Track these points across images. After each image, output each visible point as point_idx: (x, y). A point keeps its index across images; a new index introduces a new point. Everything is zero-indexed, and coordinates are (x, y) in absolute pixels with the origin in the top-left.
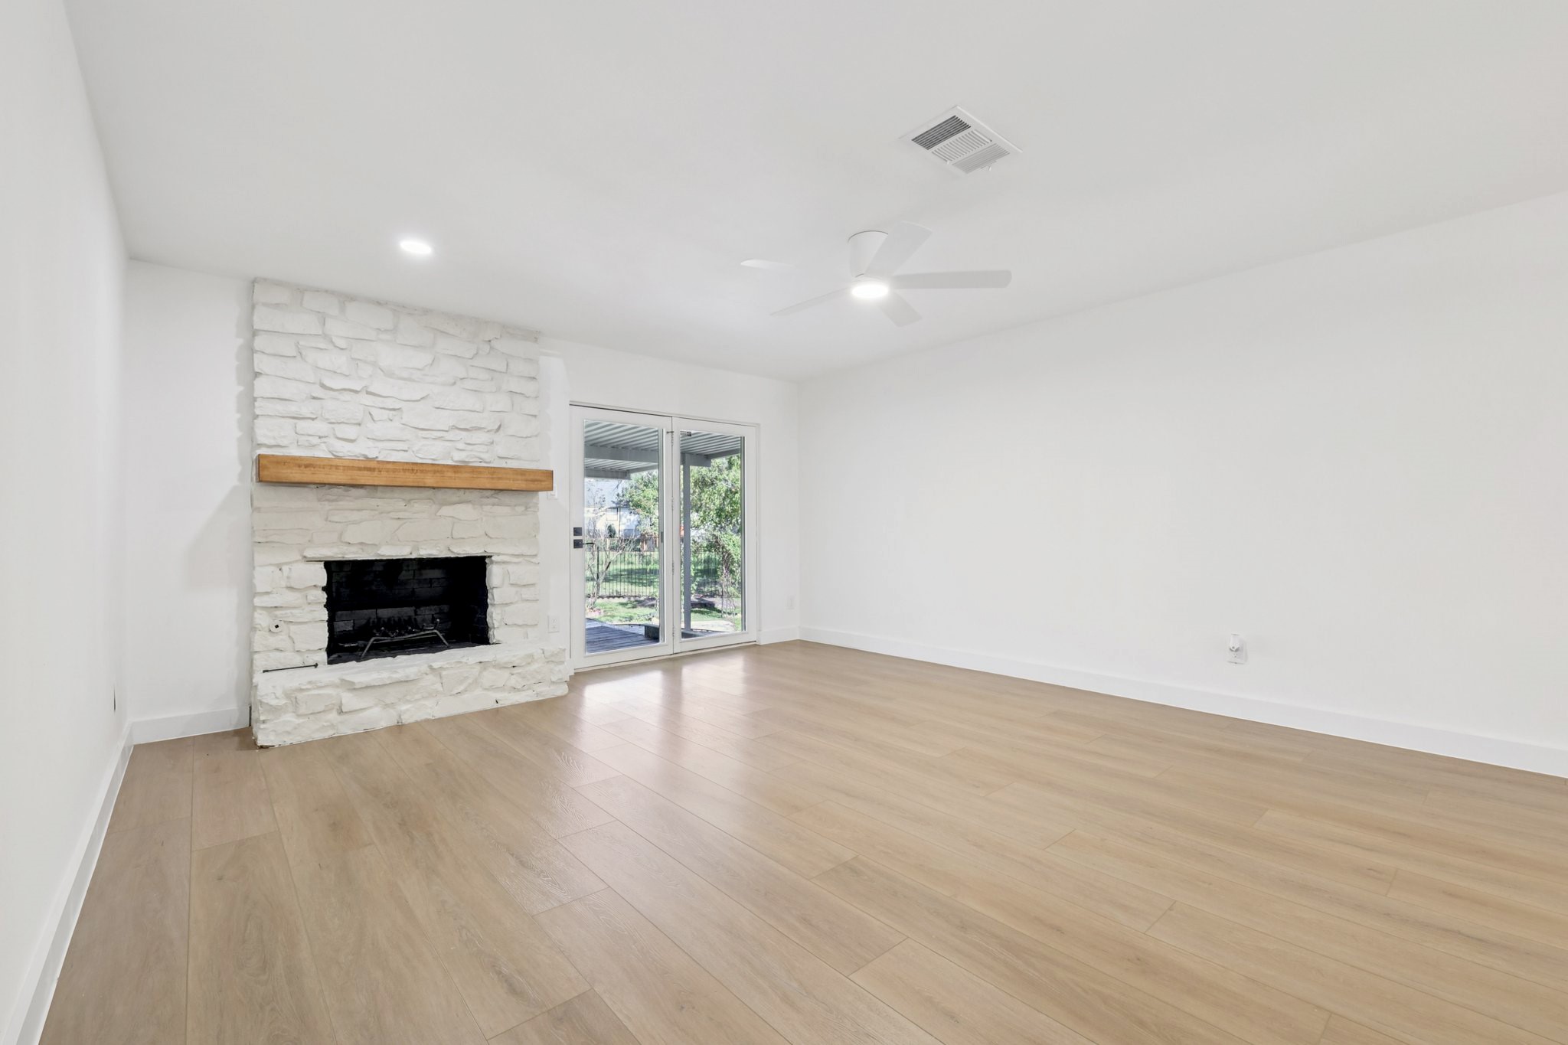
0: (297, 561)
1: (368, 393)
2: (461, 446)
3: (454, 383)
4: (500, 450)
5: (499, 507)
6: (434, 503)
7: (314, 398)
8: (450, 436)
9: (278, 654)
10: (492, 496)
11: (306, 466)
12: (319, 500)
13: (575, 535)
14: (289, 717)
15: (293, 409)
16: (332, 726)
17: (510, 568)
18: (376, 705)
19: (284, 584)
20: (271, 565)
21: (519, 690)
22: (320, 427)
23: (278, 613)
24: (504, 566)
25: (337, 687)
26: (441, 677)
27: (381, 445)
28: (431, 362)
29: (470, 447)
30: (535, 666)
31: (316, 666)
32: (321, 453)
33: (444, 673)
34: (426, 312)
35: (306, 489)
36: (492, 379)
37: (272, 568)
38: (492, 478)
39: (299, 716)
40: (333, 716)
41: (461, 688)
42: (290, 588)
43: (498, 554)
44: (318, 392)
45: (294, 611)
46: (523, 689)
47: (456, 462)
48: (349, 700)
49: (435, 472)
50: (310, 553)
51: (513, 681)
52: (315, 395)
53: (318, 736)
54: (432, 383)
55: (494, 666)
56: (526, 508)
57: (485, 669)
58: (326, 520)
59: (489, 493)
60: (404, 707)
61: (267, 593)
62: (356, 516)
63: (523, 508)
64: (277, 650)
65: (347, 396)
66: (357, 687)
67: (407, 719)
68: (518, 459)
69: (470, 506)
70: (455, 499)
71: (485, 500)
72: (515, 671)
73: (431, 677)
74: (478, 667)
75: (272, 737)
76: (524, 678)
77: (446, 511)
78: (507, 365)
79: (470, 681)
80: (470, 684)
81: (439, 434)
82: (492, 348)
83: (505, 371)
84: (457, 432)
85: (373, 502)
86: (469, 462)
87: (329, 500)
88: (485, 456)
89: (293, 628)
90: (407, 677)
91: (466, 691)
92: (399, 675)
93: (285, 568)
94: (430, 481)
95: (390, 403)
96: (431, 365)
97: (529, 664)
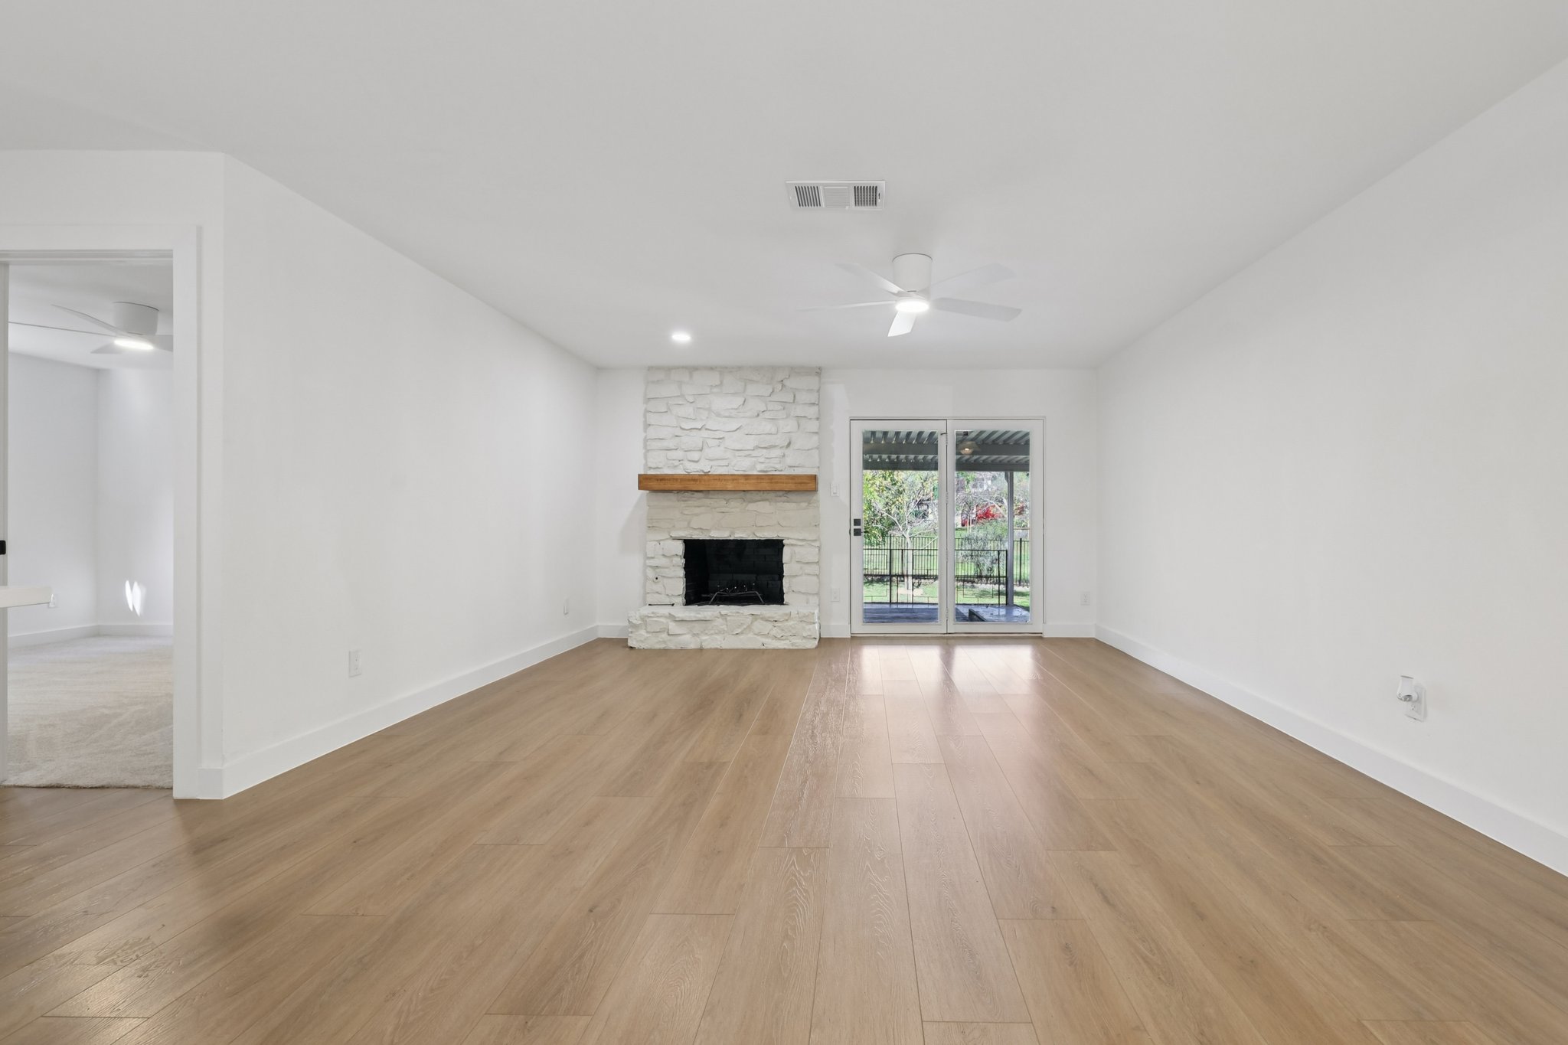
0: (667, 539)
1: (706, 429)
2: (762, 460)
3: (758, 415)
4: (789, 461)
5: (788, 504)
6: (744, 501)
7: (677, 436)
8: (755, 453)
9: (657, 595)
10: (783, 495)
11: (661, 480)
12: (678, 501)
13: (855, 525)
14: (643, 632)
15: (665, 444)
16: (664, 642)
17: (797, 549)
18: (688, 633)
19: (661, 553)
20: (654, 541)
21: (779, 639)
22: (679, 454)
23: (658, 570)
24: (792, 547)
25: (666, 617)
26: (726, 621)
27: (712, 463)
28: (742, 402)
29: (768, 460)
30: (791, 623)
31: (673, 605)
32: (680, 471)
33: (728, 618)
34: (740, 368)
35: (671, 494)
36: (784, 409)
37: (655, 543)
38: (771, 483)
39: (648, 632)
40: (664, 636)
41: (739, 631)
42: (664, 555)
43: (788, 539)
44: (679, 432)
45: (666, 570)
46: (781, 638)
47: (759, 471)
48: (673, 627)
49: (733, 480)
50: (674, 534)
51: (774, 632)
52: (677, 434)
53: (658, 647)
54: (743, 417)
55: (762, 619)
56: (809, 503)
57: (756, 620)
58: (682, 513)
59: (781, 493)
60: (705, 638)
61: (652, 558)
62: (697, 510)
63: (806, 504)
64: (657, 593)
65: (694, 433)
66: (677, 619)
67: (706, 646)
68: (803, 467)
69: (767, 503)
70: (758, 498)
71: (779, 499)
72: (776, 624)
73: (720, 620)
74: (751, 618)
75: (634, 643)
76: (783, 630)
77: (752, 506)
78: (795, 396)
79: (745, 627)
80: (745, 629)
81: (747, 453)
82: (783, 386)
83: (792, 401)
84: (760, 450)
85: (708, 501)
86: (767, 471)
87: (683, 501)
88: (778, 466)
89: (665, 580)
90: (705, 617)
91: (742, 633)
92: (700, 616)
93: (662, 543)
94: (730, 486)
95: (718, 435)
96: (743, 404)
97: (787, 620)
